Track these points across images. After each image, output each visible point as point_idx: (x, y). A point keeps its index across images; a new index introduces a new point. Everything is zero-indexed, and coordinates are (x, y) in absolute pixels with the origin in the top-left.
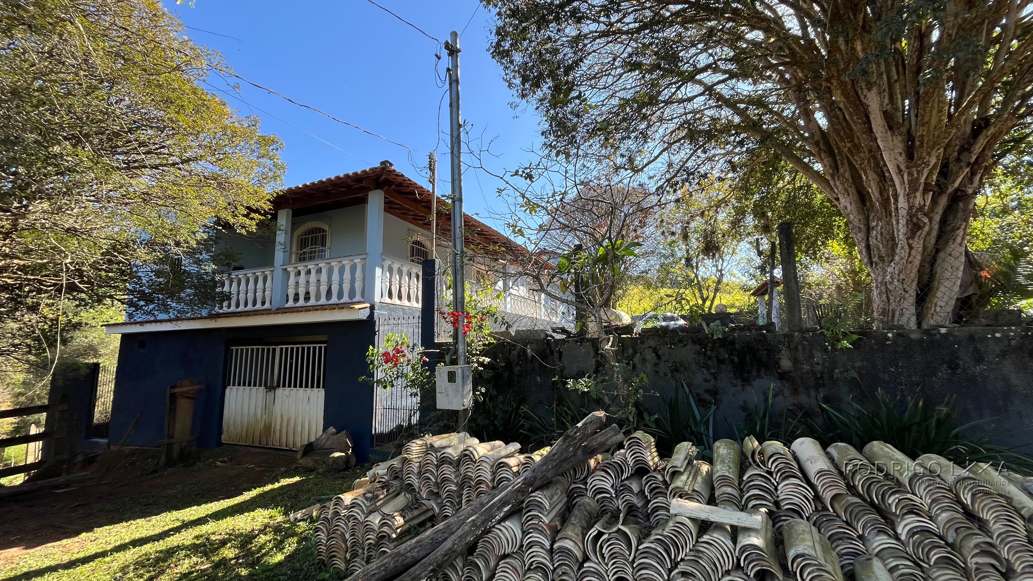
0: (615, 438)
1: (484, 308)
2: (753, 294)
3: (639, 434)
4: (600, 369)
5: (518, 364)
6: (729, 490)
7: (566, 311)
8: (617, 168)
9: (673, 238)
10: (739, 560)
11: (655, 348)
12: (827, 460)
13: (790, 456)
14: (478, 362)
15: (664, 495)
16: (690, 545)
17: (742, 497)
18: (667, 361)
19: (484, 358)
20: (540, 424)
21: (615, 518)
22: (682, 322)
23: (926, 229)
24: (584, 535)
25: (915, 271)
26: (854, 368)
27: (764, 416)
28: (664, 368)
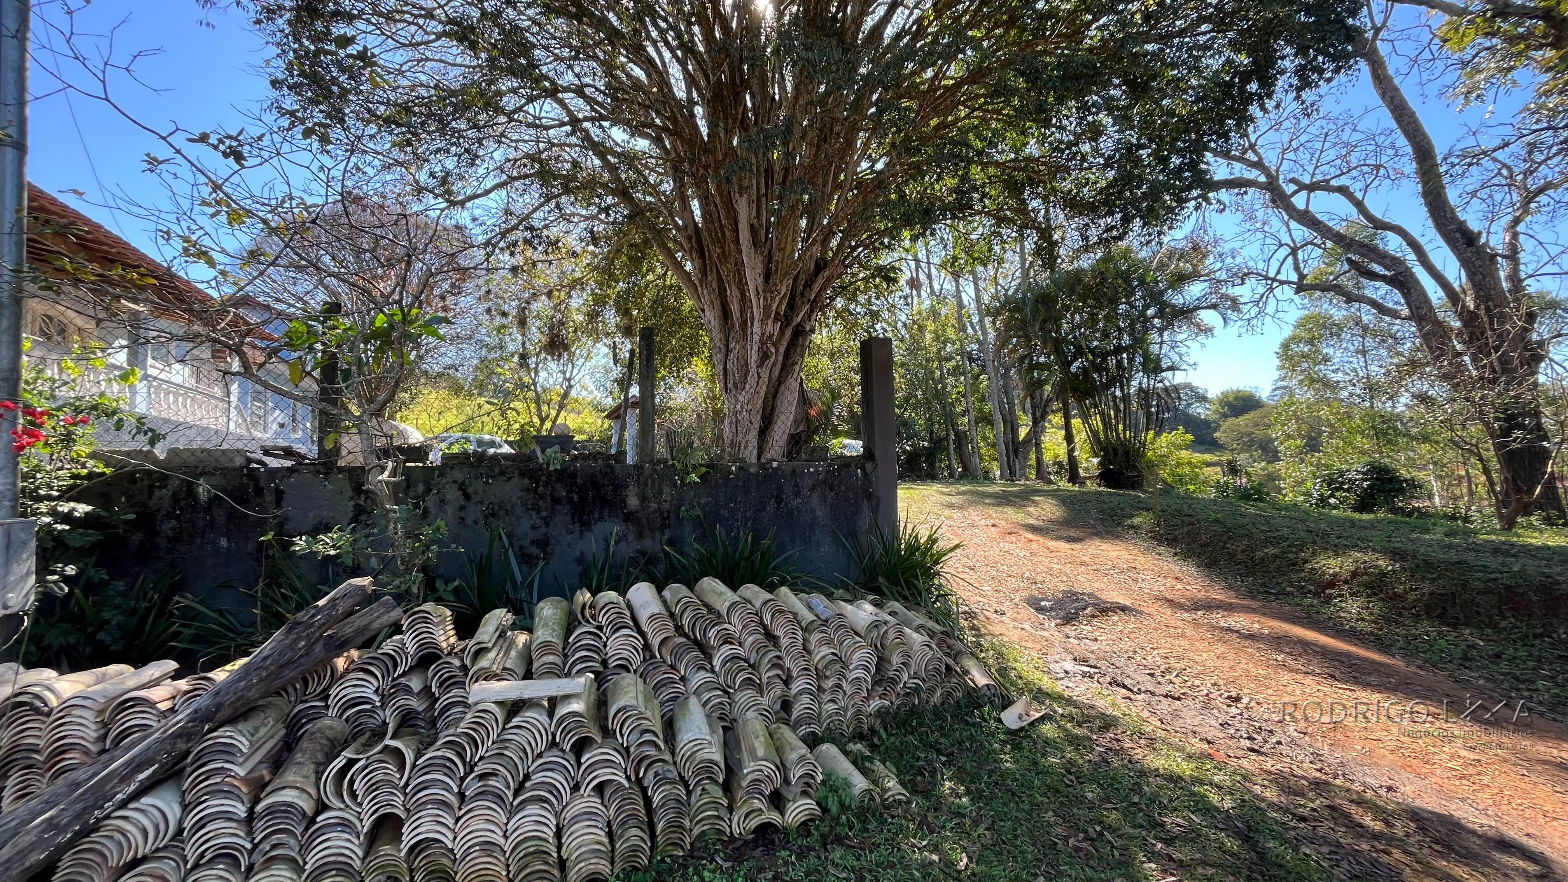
0: (386, 617)
1: (78, 399)
2: (607, 417)
3: (428, 606)
4: (363, 518)
5: (170, 515)
6: (551, 658)
7: (287, 420)
8: (420, 190)
9: (504, 321)
10: (554, 736)
11: (463, 483)
12: (659, 603)
13: (623, 605)
14: (53, 513)
15: (462, 684)
16: (493, 736)
17: (565, 665)
18: (481, 502)
19: (72, 504)
20: (220, 624)
21: (379, 734)
22: (506, 449)
23: (772, 359)
24: (319, 774)
25: (760, 402)
26: (699, 504)
27: (603, 569)
28: (474, 512)
